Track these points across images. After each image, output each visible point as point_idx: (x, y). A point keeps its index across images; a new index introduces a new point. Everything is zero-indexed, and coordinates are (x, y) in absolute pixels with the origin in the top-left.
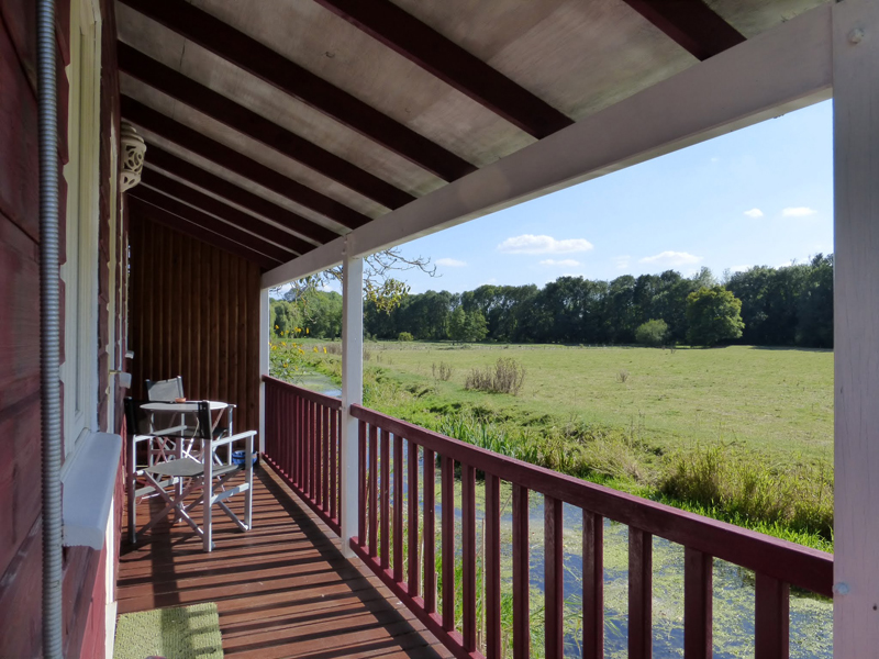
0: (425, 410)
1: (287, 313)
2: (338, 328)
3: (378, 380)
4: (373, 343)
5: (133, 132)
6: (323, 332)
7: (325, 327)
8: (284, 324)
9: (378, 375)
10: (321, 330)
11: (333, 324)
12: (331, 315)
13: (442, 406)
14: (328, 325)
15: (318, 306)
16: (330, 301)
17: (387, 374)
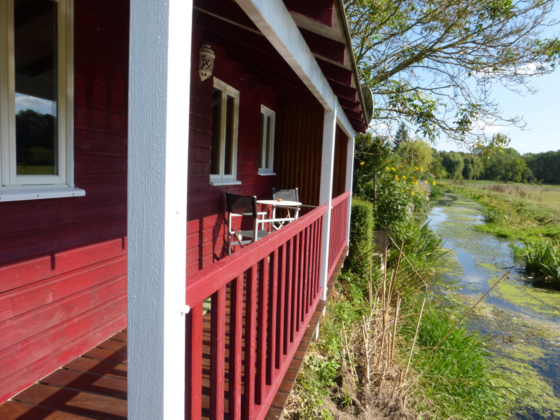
0: (541, 235)
1: (472, 162)
2: (511, 174)
3: (518, 211)
4: (539, 186)
5: (208, 48)
6: (499, 177)
7: (500, 173)
8: (470, 170)
9: (519, 208)
10: (497, 175)
11: (507, 171)
12: (507, 164)
13: (556, 232)
14: (503, 172)
15: (496, 158)
16: (506, 155)
17: (527, 208)
